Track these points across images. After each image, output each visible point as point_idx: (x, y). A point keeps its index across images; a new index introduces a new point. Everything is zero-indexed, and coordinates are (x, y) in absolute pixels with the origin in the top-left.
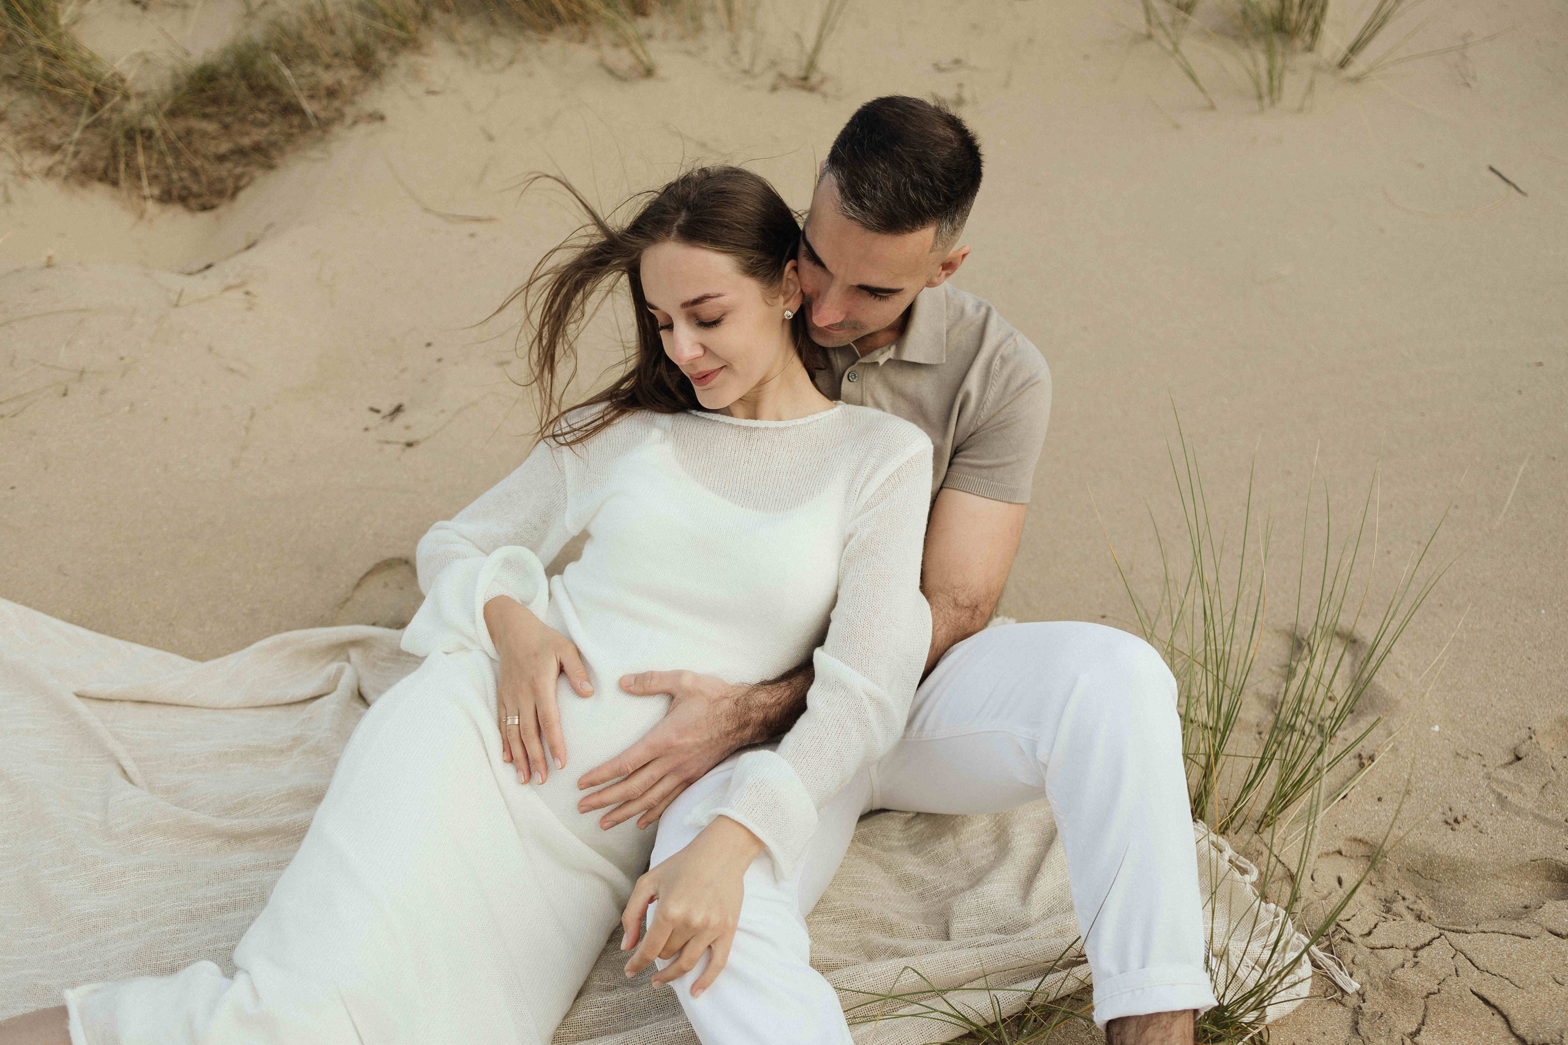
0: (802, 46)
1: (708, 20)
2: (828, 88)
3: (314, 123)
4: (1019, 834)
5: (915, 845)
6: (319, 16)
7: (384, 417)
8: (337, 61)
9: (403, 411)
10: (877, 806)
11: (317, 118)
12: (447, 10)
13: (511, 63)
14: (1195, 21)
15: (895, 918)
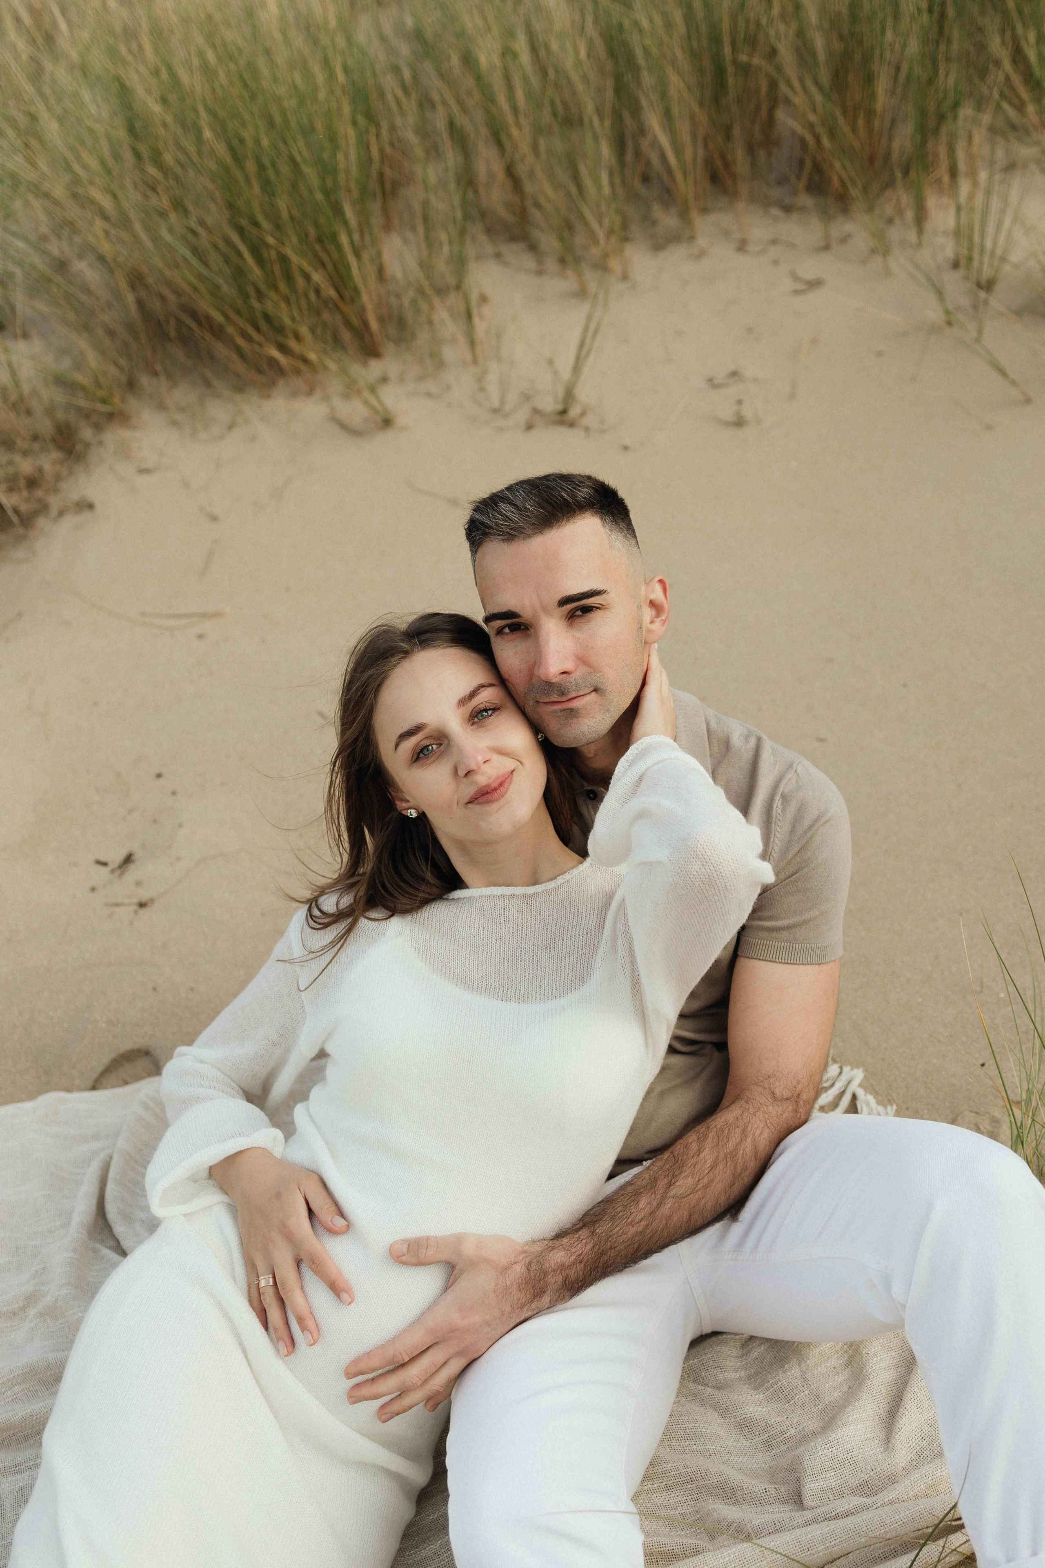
0: (556, 373)
1: (448, 353)
2: (590, 420)
3: (15, 519)
4: (875, 1355)
5: (757, 1373)
6: (13, 397)
7: (113, 871)
8: (36, 446)
9: (132, 862)
10: (708, 1330)
11: (16, 511)
12: (155, 374)
13: (231, 427)
14: (996, 302)
15: (736, 1477)
